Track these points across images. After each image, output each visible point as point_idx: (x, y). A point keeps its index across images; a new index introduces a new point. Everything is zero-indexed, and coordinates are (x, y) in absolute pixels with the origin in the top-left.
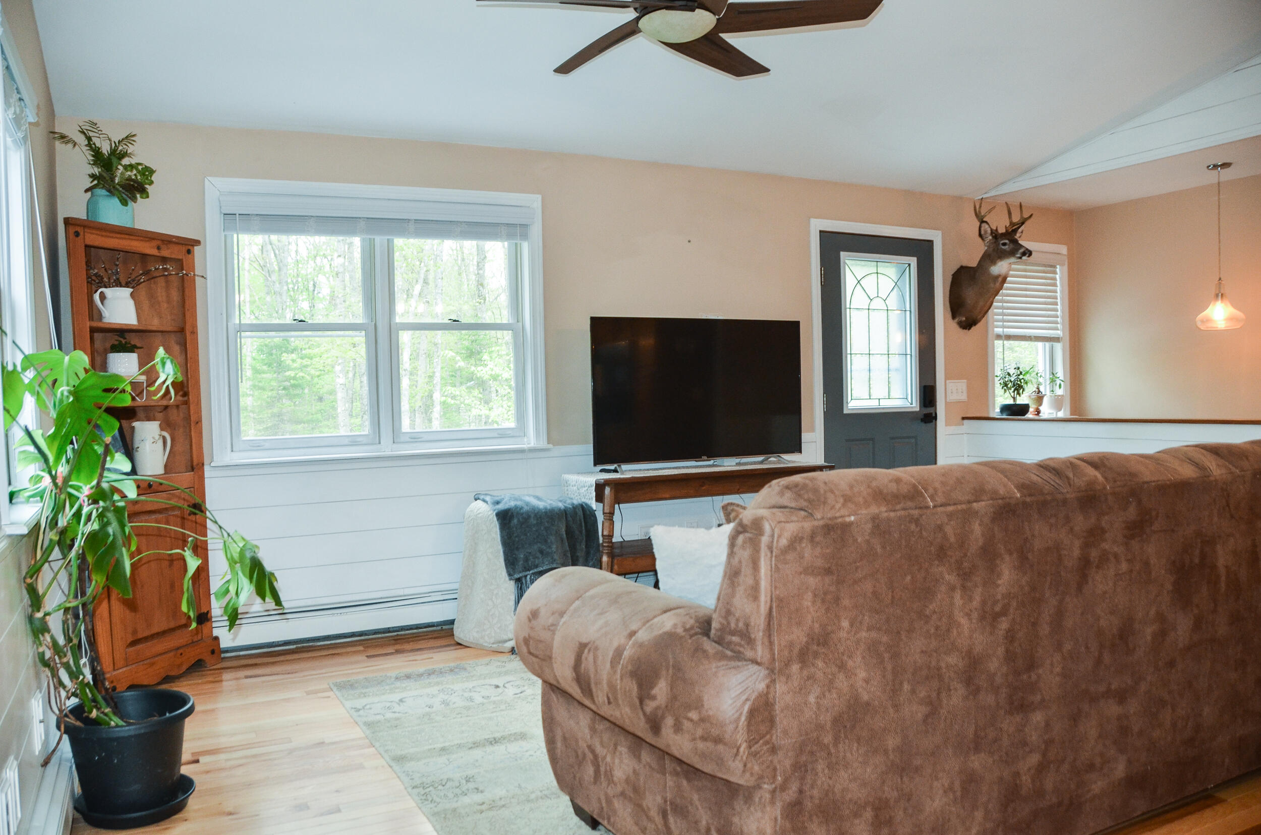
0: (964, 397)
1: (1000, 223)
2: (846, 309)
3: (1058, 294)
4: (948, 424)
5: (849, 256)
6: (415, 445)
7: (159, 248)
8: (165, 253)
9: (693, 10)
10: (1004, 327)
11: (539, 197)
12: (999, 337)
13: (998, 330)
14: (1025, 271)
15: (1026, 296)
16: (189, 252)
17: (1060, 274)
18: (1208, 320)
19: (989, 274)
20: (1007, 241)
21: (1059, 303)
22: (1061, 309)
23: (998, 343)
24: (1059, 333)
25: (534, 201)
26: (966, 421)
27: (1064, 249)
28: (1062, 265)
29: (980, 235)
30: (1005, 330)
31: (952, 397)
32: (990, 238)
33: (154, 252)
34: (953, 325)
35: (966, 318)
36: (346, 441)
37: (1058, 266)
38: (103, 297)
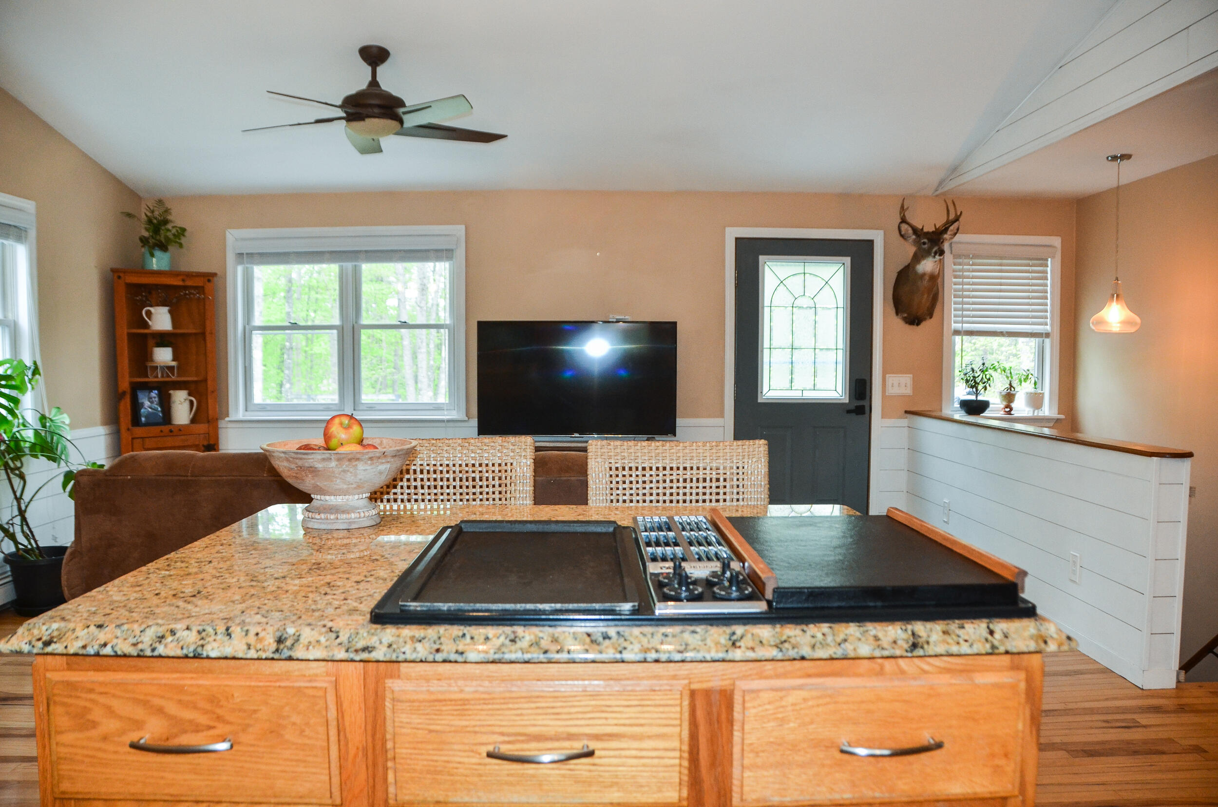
0: (908, 391)
2: (763, 307)
3: (1049, 289)
4: (884, 416)
5: (769, 259)
6: (371, 412)
7: (183, 280)
8: (189, 283)
10: (963, 322)
11: (463, 227)
12: (957, 332)
13: (956, 326)
14: (1001, 265)
15: (1001, 291)
16: (209, 281)
17: (1052, 268)
19: (916, 273)
20: (926, 240)
21: (1049, 298)
22: (1051, 304)
23: (958, 339)
24: (1048, 328)
25: (460, 230)
26: (908, 415)
27: (1056, 241)
28: (1053, 257)
29: (902, 236)
30: (964, 325)
31: (892, 391)
32: (914, 237)
33: (181, 283)
34: (898, 322)
36: (321, 408)
37: (1049, 259)
38: (149, 314)
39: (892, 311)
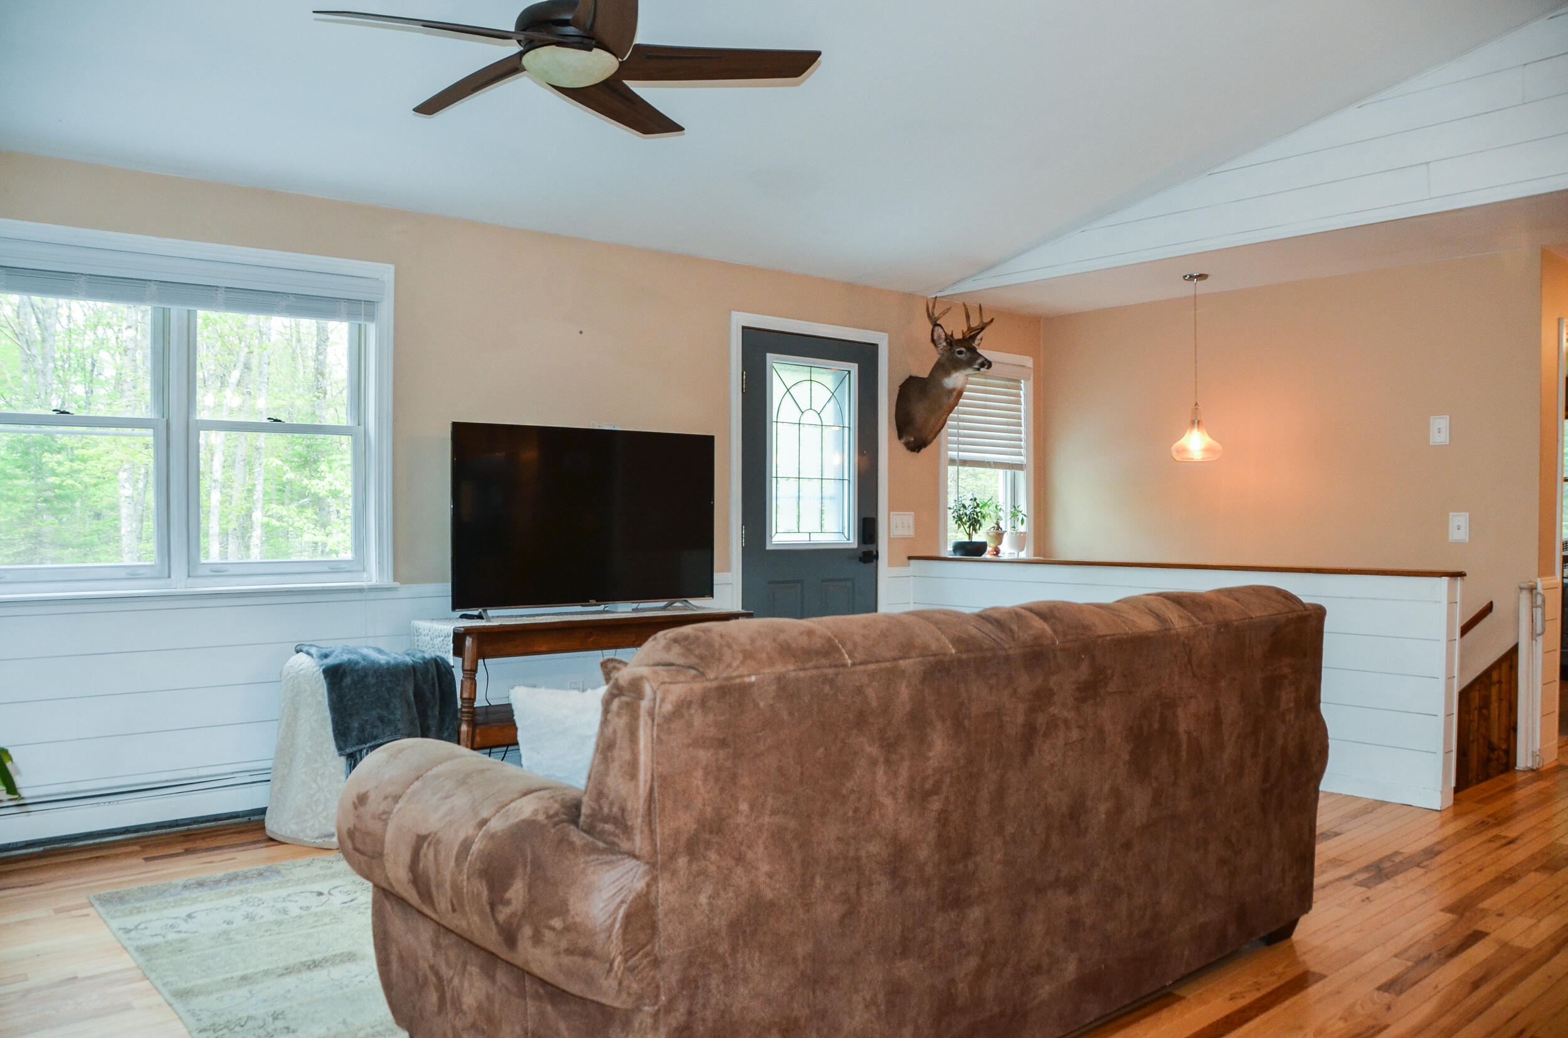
0: (910, 532)
1: (956, 327)
2: (772, 422)
3: (1023, 414)
4: (890, 564)
5: (777, 359)
6: (217, 580)
9: (590, 50)
10: (959, 450)
11: (392, 267)
12: (953, 462)
13: (953, 454)
14: (985, 384)
15: (985, 415)
17: (1025, 390)
18: (1184, 450)
19: (942, 387)
20: (963, 349)
21: (1023, 425)
22: (1025, 431)
23: (952, 470)
24: (1022, 459)
25: (386, 272)
26: (912, 562)
27: (1029, 362)
28: (1027, 379)
29: (933, 341)
30: (960, 453)
31: (898, 532)
32: (945, 344)
34: (900, 446)
35: (915, 438)
36: (123, 573)
37: (1022, 381)
39: (895, 433)
